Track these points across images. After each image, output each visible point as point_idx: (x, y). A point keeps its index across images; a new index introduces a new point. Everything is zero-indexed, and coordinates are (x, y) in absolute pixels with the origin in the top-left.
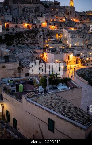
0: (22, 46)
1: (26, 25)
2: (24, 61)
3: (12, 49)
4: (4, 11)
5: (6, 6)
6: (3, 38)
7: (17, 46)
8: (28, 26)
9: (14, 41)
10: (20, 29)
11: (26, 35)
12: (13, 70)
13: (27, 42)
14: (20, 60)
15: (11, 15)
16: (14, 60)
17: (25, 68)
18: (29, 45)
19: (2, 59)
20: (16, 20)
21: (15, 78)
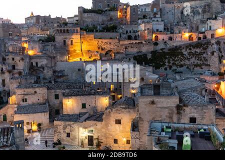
0: (179, 69)
1: (186, 35)
2: (186, 94)
4: (152, 17)
5: (155, 9)
6: (149, 56)
7: (170, 69)
8: (190, 37)
9: (167, 61)
10: (176, 42)
11: (186, 50)
12: (167, 109)
13: (187, 62)
14: (179, 93)
15: (162, 21)
16: (169, 92)
17: (190, 107)
18: (192, 69)
19: (149, 90)
20: (169, 28)
21: (177, 123)
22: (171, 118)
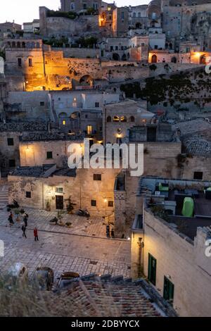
0: (184, 105)
1: (197, 55)
2: (192, 140)
3: (159, 111)
4: (149, 26)
5: (154, 14)
6: (143, 85)
7: (172, 105)
8: (202, 58)
9: (167, 92)
10: (182, 66)
11: (195, 78)
12: (164, 161)
13: (196, 95)
14: (182, 139)
15: (164, 33)
16: (168, 137)
17: (195, 158)
18: (201, 105)
19: (141, 134)
20: (173, 44)
21: (177, 180)
22: (169, 172)
